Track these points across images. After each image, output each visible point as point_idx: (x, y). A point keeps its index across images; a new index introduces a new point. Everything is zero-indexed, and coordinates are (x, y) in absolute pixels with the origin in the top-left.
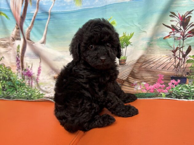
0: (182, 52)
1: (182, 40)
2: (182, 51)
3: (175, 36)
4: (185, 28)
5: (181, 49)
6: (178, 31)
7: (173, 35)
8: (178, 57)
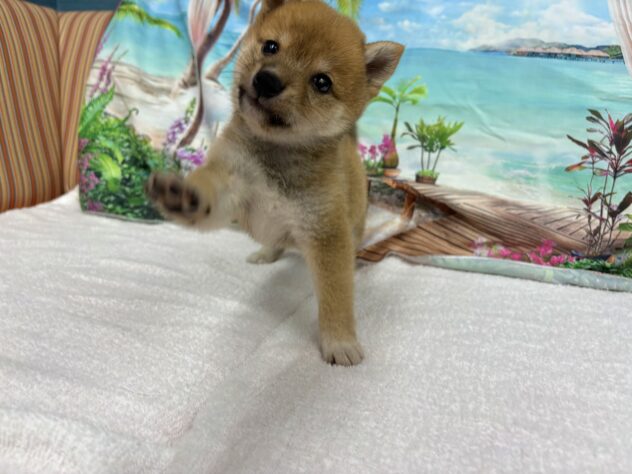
0: (609, 206)
1: (610, 179)
2: (608, 201)
3: (596, 165)
4: (621, 151)
5: (608, 198)
6: (603, 155)
7: (590, 163)
8: (598, 214)
